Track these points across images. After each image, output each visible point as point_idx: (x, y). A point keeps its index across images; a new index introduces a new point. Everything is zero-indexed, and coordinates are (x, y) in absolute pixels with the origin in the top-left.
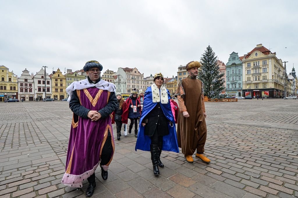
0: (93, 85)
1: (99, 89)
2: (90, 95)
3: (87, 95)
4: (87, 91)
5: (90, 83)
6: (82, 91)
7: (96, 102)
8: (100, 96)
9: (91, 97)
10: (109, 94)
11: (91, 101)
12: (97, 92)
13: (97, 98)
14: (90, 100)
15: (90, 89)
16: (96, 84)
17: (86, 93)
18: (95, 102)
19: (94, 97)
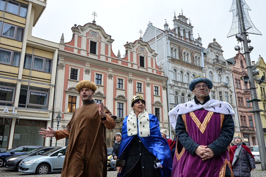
0: (200, 106)
1: (209, 111)
2: (197, 118)
3: (193, 119)
4: (194, 114)
5: (196, 103)
6: (188, 114)
7: (205, 127)
8: (209, 120)
9: (198, 121)
10: (222, 117)
11: (198, 127)
12: (206, 114)
13: (206, 122)
14: (197, 125)
15: (197, 112)
16: (204, 105)
17: (192, 117)
18: (203, 127)
19: (202, 121)
